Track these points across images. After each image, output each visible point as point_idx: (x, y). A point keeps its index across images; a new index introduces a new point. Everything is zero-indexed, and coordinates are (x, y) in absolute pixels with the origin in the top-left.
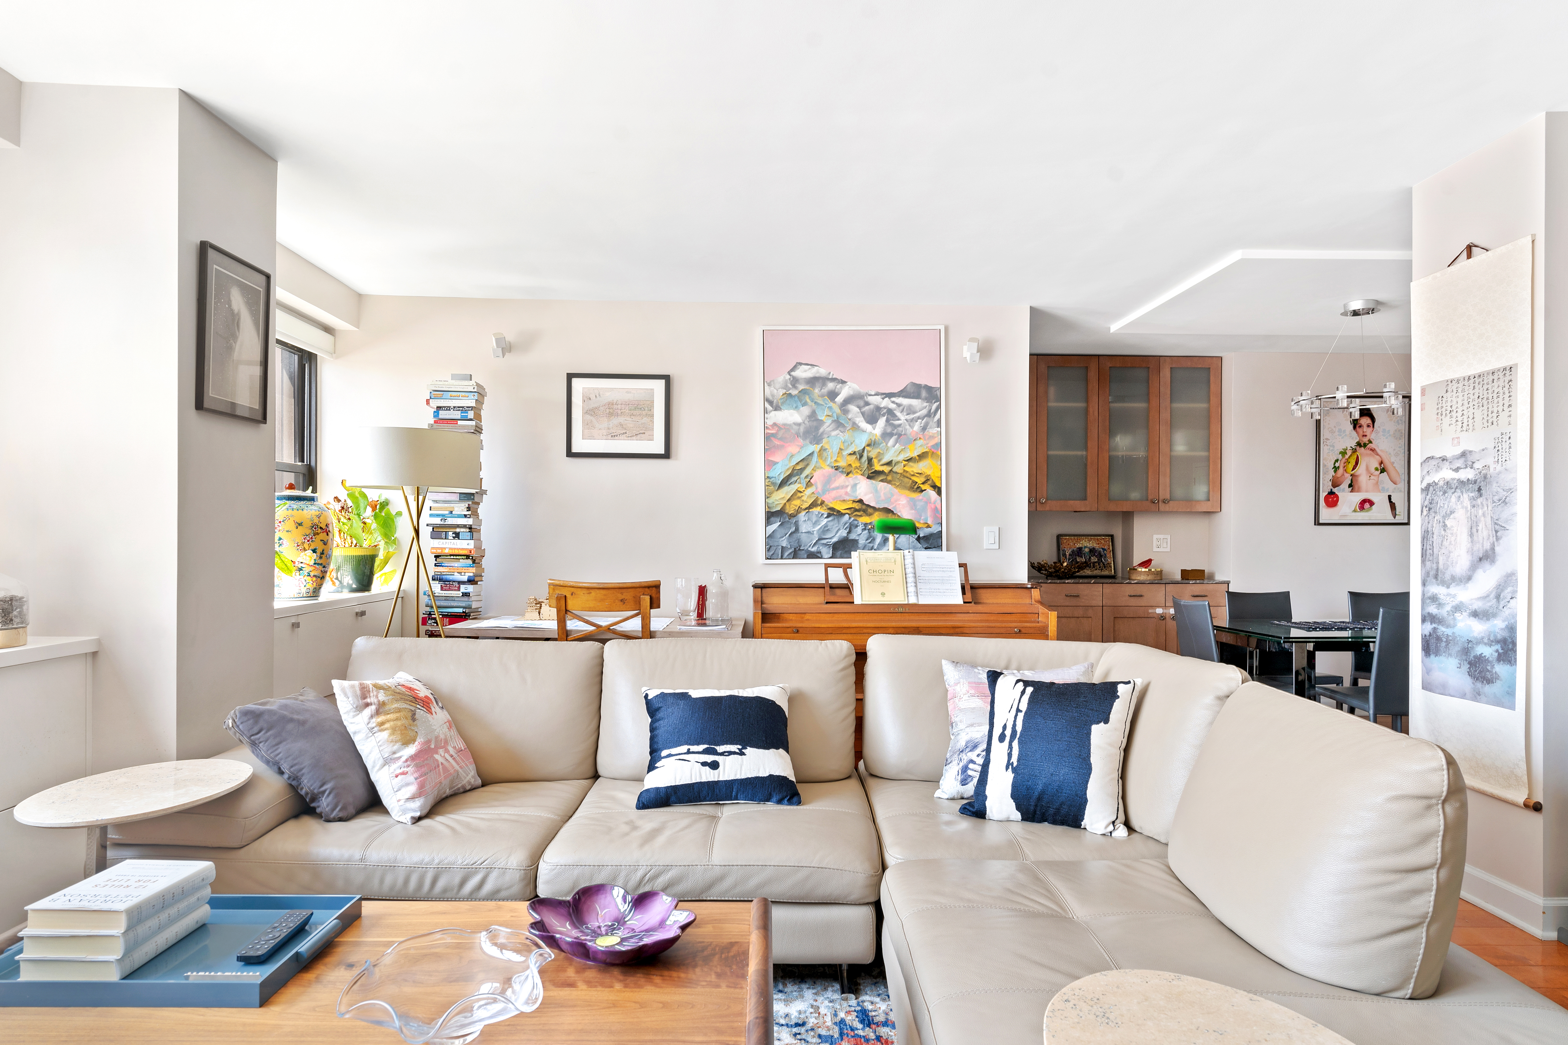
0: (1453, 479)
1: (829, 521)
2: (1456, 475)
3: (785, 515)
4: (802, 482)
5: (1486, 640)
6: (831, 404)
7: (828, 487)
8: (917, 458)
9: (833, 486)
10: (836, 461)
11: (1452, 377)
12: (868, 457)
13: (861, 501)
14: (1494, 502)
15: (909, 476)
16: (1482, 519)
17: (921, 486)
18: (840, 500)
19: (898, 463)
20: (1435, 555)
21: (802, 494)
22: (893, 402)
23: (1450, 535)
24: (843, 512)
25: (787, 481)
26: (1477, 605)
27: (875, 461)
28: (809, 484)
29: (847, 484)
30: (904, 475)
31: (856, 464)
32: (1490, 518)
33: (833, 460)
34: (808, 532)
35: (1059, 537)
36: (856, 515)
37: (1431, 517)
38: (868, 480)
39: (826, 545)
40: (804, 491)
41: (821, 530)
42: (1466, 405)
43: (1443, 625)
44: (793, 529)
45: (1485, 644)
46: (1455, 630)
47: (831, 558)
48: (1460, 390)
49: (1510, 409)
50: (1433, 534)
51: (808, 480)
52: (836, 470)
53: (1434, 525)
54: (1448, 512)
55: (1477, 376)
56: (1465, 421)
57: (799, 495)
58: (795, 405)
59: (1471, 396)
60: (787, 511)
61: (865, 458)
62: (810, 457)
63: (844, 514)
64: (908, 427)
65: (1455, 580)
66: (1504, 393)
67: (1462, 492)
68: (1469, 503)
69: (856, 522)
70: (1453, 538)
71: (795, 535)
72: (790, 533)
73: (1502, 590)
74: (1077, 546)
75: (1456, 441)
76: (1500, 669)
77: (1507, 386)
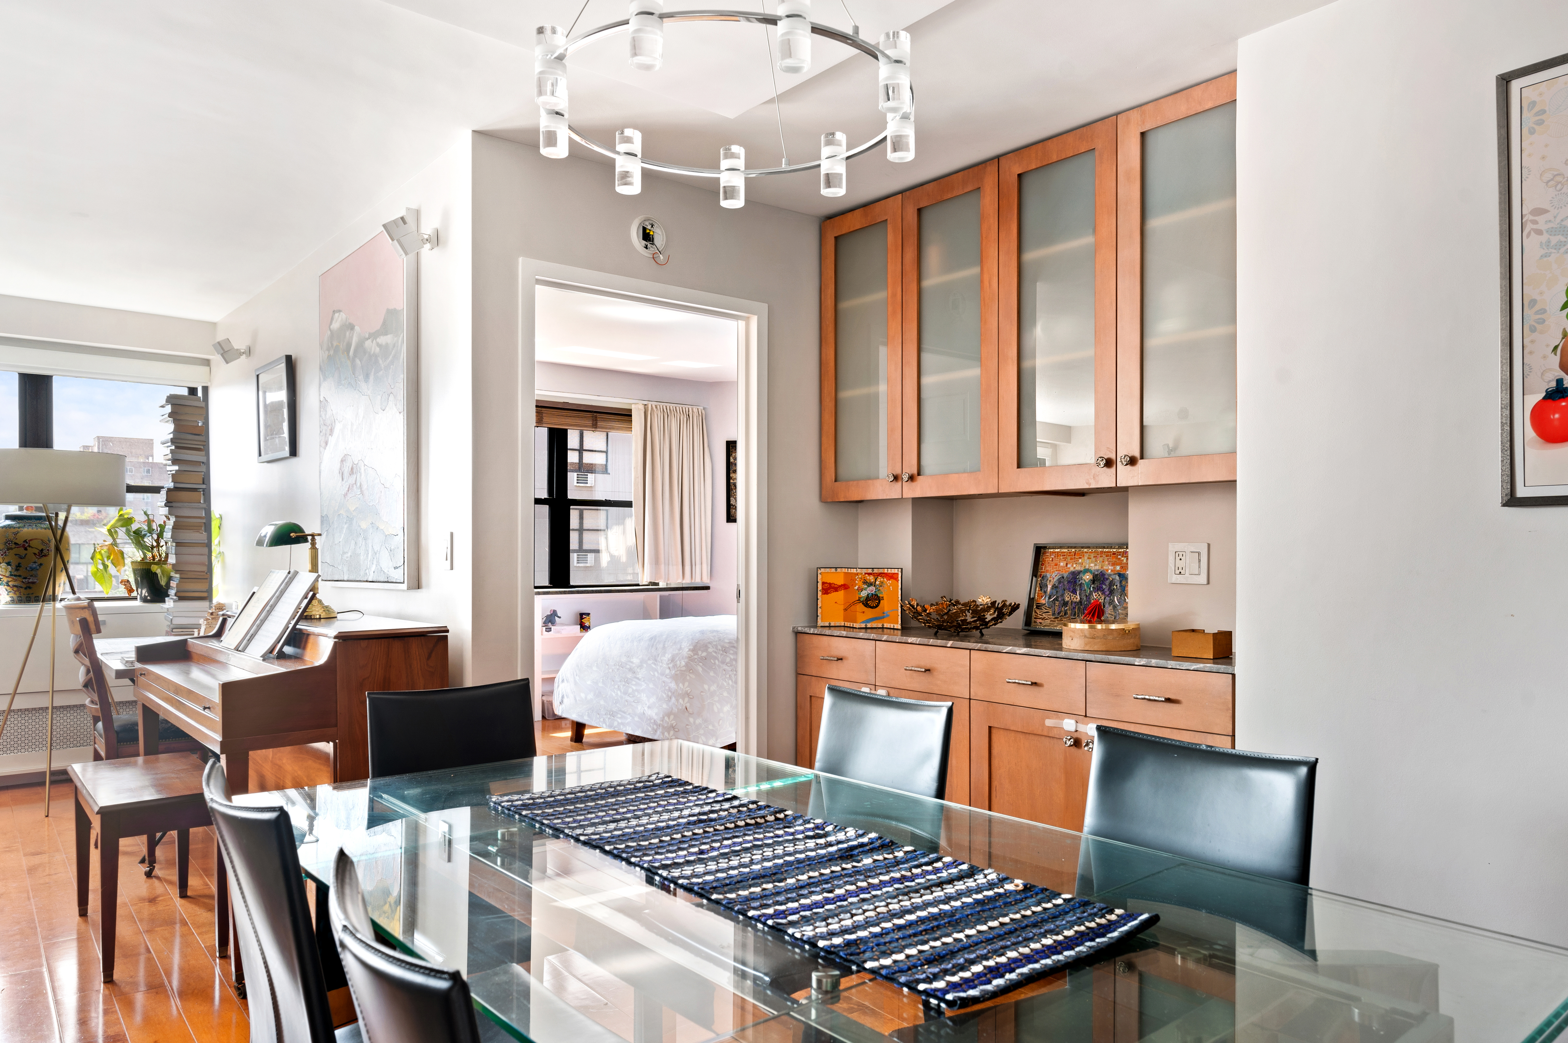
35: (1039, 551)
74: (1072, 569)
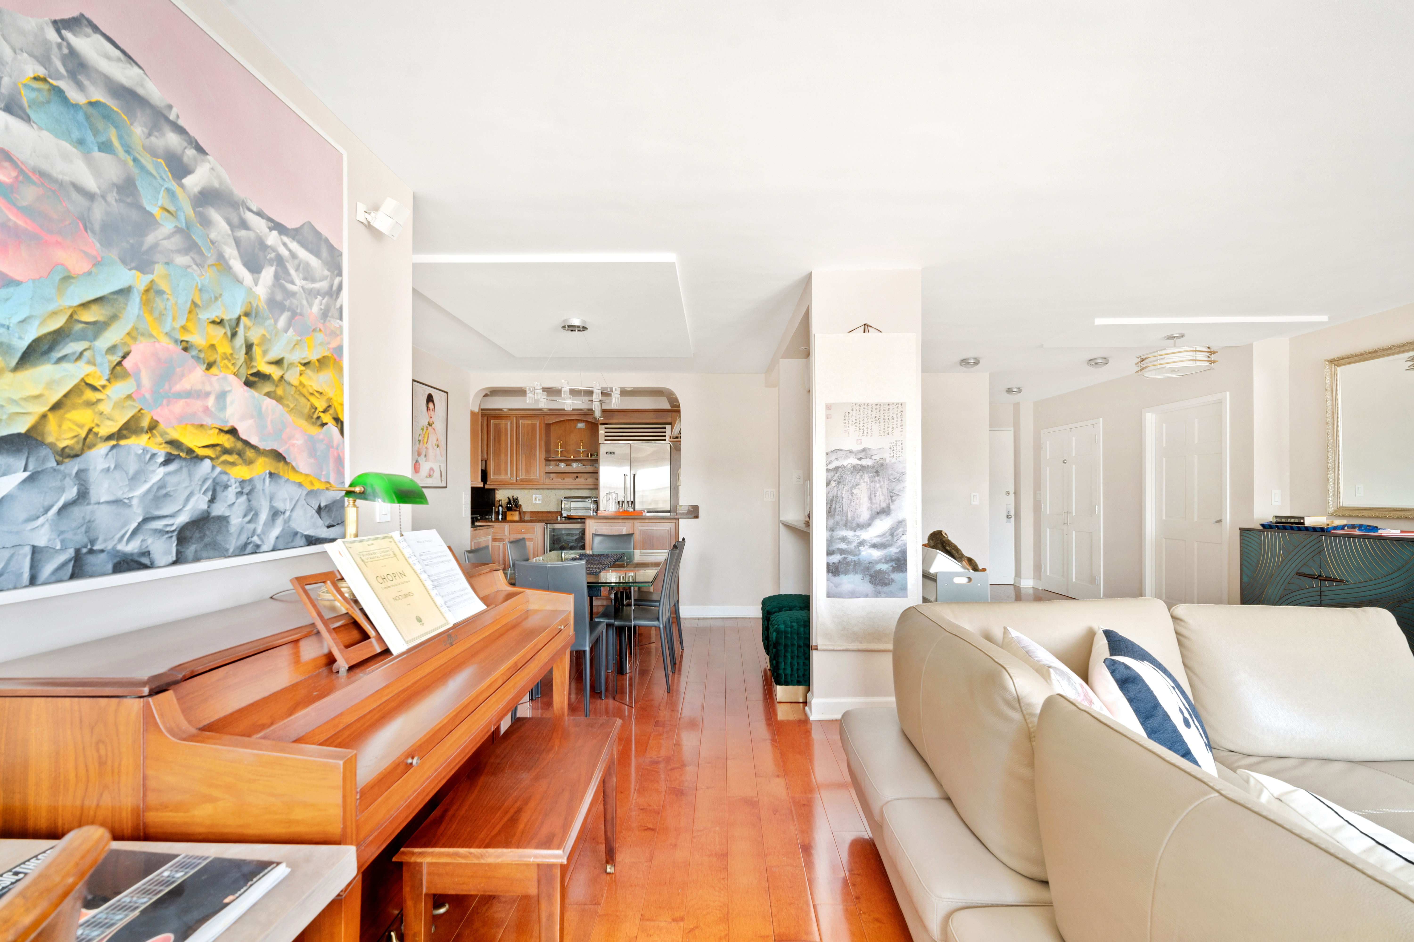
0: (858, 465)
1: (169, 474)
2: (859, 462)
3: (44, 452)
4: (99, 360)
5: (883, 561)
6: (173, 185)
7: (167, 387)
8: (317, 364)
9: (178, 387)
10: (184, 328)
11: (856, 402)
12: (246, 341)
13: (233, 432)
14: (889, 480)
15: (307, 395)
16: (880, 489)
17: (321, 415)
18: (193, 425)
19: (291, 365)
20: (844, 512)
21: (98, 395)
22: (285, 244)
23: (856, 499)
24: (201, 452)
25: (51, 349)
26: (875, 541)
27: (257, 350)
28: (117, 372)
29: (208, 388)
30: (300, 390)
31: (224, 348)
32: (886, 489)
33: (177, 325)
34: (117, 502)
36: (225, 462)
37: (840, 488)
38: (246, 388)
39: (161, 532)
40: (104, 387)
41: (151, 496)
42: (866, 421)
43: (851, 555)
44: (71, 493)
45: (883, 563)
46: (860, 557)
47: (175, 563)
48: (861, 411)
49: (902, 427)
50: (843, 498)
51: (116, 359)
52: (185, 349)
53: (844, 493)
54: (854, 485)
55: (874, 404)
56: (865, 430)
57: (90, 395)
58: (76, 134)
59: (870, 415)
60: (50, 439)
61: (240, 341)
62: (121, 299)
63: (201, 458)
64: (305, 302)
65: (860, 526)
66: (897, 418)
67: (864, 473)
68: (868, 480)
69: (225, 478)
70: (858, 501)
71: (77, 512)
72: (60, 504)
73: (895, 531)
75: (859, 442)
76: (896, 576)
77: (900, 414)
